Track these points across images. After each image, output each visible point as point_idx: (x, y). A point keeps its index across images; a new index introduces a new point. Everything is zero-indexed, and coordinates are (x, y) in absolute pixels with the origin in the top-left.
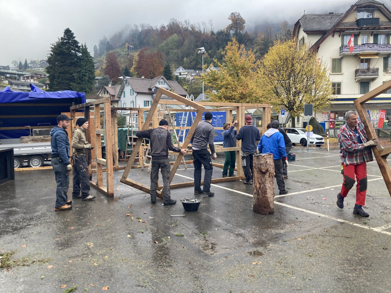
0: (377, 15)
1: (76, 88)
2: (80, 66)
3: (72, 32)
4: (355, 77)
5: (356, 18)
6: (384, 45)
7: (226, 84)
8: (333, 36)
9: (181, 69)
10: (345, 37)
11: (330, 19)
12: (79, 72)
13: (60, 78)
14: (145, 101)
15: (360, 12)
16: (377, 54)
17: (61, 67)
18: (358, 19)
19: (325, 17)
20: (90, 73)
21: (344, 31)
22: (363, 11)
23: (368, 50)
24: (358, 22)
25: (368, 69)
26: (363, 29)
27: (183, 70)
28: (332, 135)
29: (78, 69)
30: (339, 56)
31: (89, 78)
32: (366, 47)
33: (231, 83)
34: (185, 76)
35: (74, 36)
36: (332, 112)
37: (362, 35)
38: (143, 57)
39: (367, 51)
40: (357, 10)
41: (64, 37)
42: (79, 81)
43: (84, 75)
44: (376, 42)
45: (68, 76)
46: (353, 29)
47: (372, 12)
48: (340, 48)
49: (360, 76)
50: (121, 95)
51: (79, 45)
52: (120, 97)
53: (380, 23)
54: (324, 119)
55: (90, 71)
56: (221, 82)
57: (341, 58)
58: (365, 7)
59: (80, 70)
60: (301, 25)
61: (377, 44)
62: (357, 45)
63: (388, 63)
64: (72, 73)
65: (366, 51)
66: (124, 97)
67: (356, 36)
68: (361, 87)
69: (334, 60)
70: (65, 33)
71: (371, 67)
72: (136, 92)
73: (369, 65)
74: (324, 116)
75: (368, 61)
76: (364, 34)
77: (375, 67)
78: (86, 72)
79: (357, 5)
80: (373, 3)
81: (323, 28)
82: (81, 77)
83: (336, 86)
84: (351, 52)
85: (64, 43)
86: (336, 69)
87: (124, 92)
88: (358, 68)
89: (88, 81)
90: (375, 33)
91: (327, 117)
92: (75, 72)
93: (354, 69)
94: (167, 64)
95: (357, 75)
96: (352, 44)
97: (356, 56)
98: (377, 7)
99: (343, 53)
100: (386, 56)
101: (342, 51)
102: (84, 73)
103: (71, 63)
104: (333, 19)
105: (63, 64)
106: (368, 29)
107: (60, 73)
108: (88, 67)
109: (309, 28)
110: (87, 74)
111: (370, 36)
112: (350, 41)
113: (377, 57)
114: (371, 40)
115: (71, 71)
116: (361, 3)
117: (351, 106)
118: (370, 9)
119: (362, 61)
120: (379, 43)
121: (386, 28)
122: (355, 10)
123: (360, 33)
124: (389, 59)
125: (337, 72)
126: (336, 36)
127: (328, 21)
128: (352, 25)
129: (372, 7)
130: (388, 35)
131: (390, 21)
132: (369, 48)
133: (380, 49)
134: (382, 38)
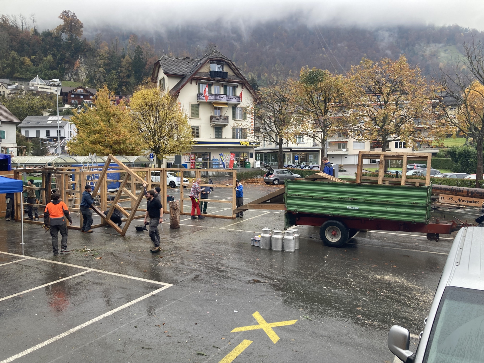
0: (226, 69)
4: (211, 122)
5: (210, 70)
6: (232, 96)
8: (191, 84)
10: (201, 85)
11: (187, 64)
15: (212, 64)
16: (227, 104)
18: (211, 70)
21: (200, 80)
22: (214, 63)
23: (220, 100)
24: (212, 73)
25: (221, 116)
26: (215, 80)
28: (193, 175)
30: (197, 102)
32: (218, 97)
36: (192, 153)
37: (215, 86)
44: (225, 94)
46: (208, 80)
47: (222, 66)
48: (197, 95)
49: (214, 122)
53: (229, 77)
54: (186, 160)
57: (199, 105)
58: (216, 61)
60: (161, 66)
61: (226, 95)
62: (211, 94)
63: (235, 112)
65: (218, 101)
67: (210, 86)
68: (216, 131)
69: (192, 106)
71: (223, 115)
73: (221, 113)
74: (185, 157)
75: (220, 109)
76: (216, 84)
77: (226, 115)
79: (210, 58)
80: (223, 58)
81: (181, 72)
83: (195, 129)
84: (206, 100)
86: (195, 114)
88: (212, 114)
90: (225, 84)
91: (188, 158)
93: (210, 115)
95: (212, 121)
96: (207, 94)
97: (210, 104)
98: (226, 62)
99: (200, 100)
100: (234, 106)
101: (199, 98)
104: (189, 64)
106: (219, 80)
111: (221, 87)
112: (205, 90)
113: (227, 106)
114: (222, 92)
116: (213, 57)
117: (208, 148)
118: (221, 63)
119: (215, 109)
120: (228, 94)
121: (233, 82)
122: (209, 62)
123: (213, 83)
124: (236, 108)
125: (195, 117)
126: (194, 83)
127: (185, 66)
128: (206, 75)
129: (222, 62)
130: (235, 88)
131: (236, 75)
132: (220, 98)
133: (229, 99)
134: (230, 90)
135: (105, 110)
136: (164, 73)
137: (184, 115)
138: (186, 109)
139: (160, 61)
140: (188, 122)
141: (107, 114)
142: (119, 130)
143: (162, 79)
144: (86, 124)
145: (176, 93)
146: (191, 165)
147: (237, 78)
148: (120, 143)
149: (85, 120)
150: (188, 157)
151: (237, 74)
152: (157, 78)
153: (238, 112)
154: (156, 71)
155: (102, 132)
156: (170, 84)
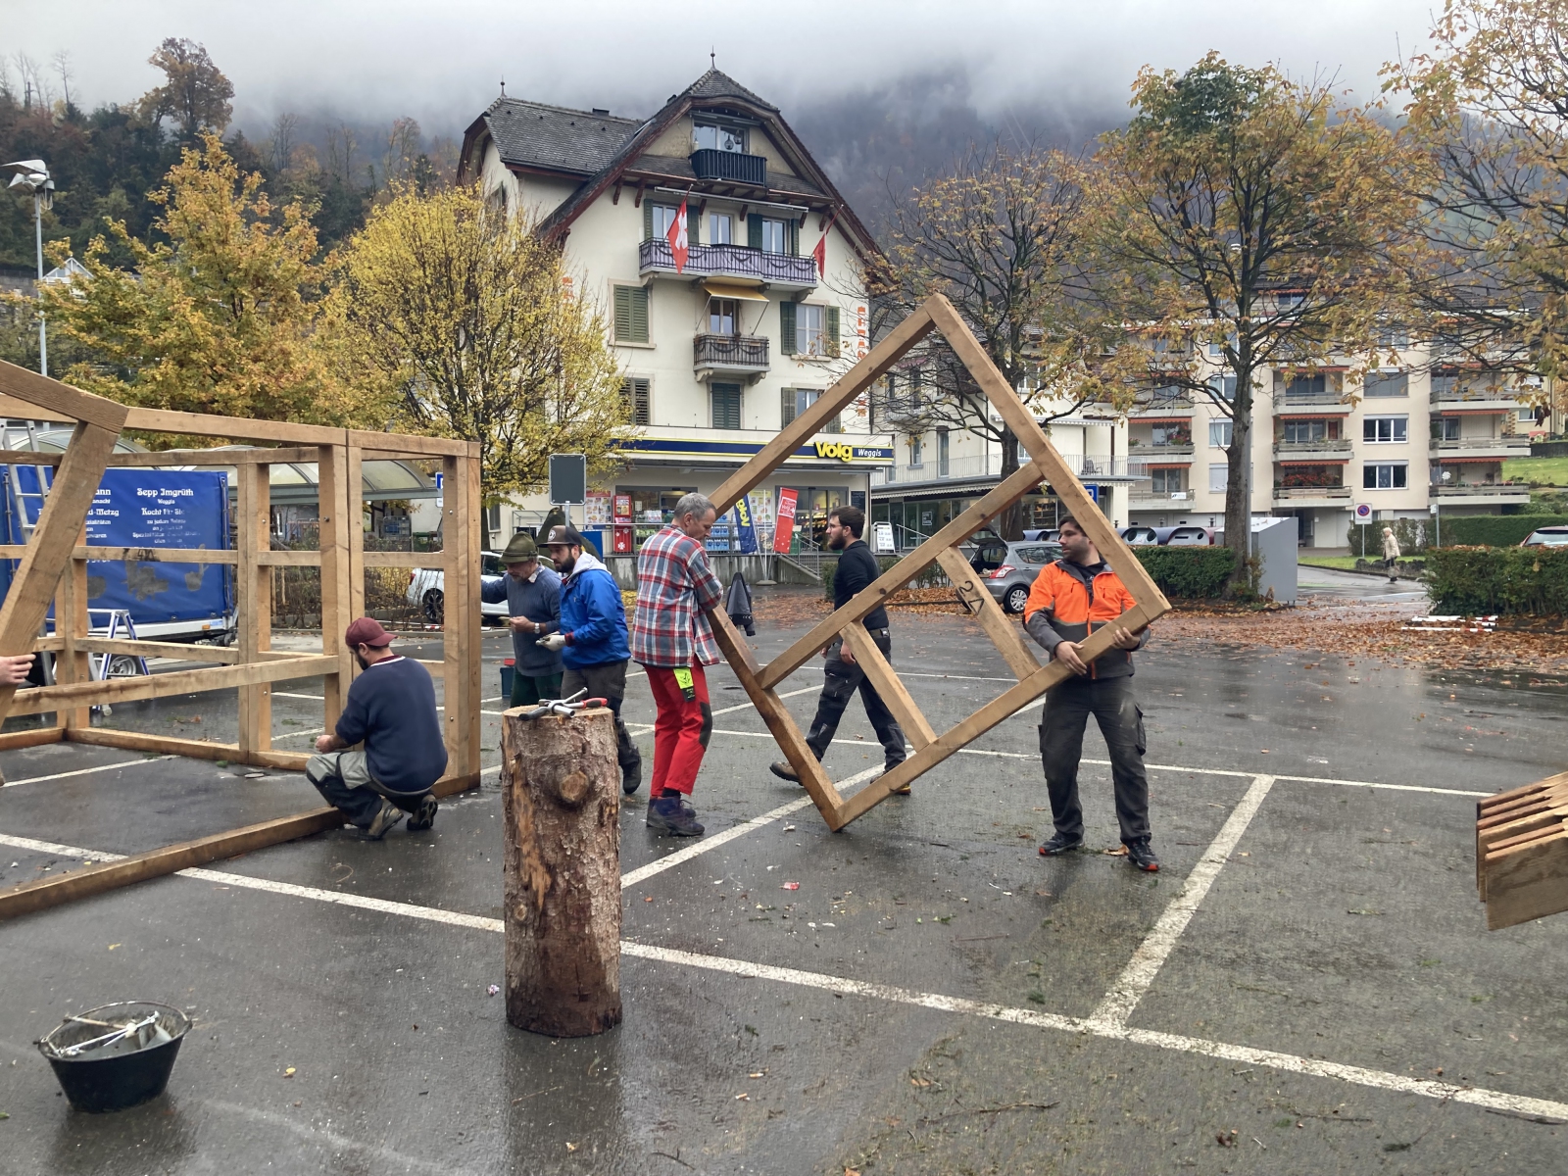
0: (757, 146)
4: (696, 363)
5: (691, 147)
6: (781, 256)
7: (182, 345)
8: (615, 202)
10: (656, 211)
11: (598, 135)
15: (701, 126)
16: (761, 289)
18: (697, 148)
19: (580, 124)
21: (651, 187)
22: (711, 123)
23: (734, 271)
24: (699, 160)
25: (736, 337)
26: (716, 188)
30: (638, 279)
32: (726, 259)
33: (207, 342)
36: (622, 491)
37: (712, 213)
39: (731, 274)
40: (694, 117)
44: (755, 245)
46: (684, 185)
47: (740, 132)
48: (641, 248)
49: (711, 360)
53: (768, 179)
54: (595, 518)
56: (155, 330)
57: (646, 289)
58: (719, 109)
60: (495, 137)
61: (760, 250)
62: (697, 244)
63: (794, 324)
65: (726, 273)
67: (695, 212)
68: (714, 401)
69: (621, 292)
71: (745, 332)
73: (736, 323)
74: (592, 505)
75: (733, 309)
76: (719, 208)
77: (758, 335)
79: (693, 98)
80: (746, 100)
81: (576, 163)
83: (633, 390)
84: (680, 269)
86: (631, 327)
88: (702, 331)
90: (752, 209)
91: (605, 509)
93: (691, 335)
95: (702, 356)
96: (682, 239)
97: (696, 287)
98: (758, 117)
99: (653, 268)
100: (787, 299)
101: (648, 259)
104: (608, 136)
106: (729, 191)
109: (523, 156)
111: (737, 219)
112: (673, 229)
113: (762, 299)
114: (742, 238)
116: (706, 92)
117: (687, 470)
118: (737, 120)
119: (715, 307)
120: (765, 248)
121: (786, 199)
122: (686, 114)
123: (704, 201)
124: (799, 309)
125: (632, 338)
126: (626, 202)
127: (591, 140)
128: (677, 169)
129: (741, 116)
130: (793, 225)
131: (799, 176)
132: (735, 264)
133: (771, 270)
134: (773, 235)
136: (504, 164)
139: (487, 119)
145: (556, 232)
146: (618, 540)
147: (802, 187)
150: (602, 505)
151: (802, 169)
153: (807, 323)
154: (475, 161)
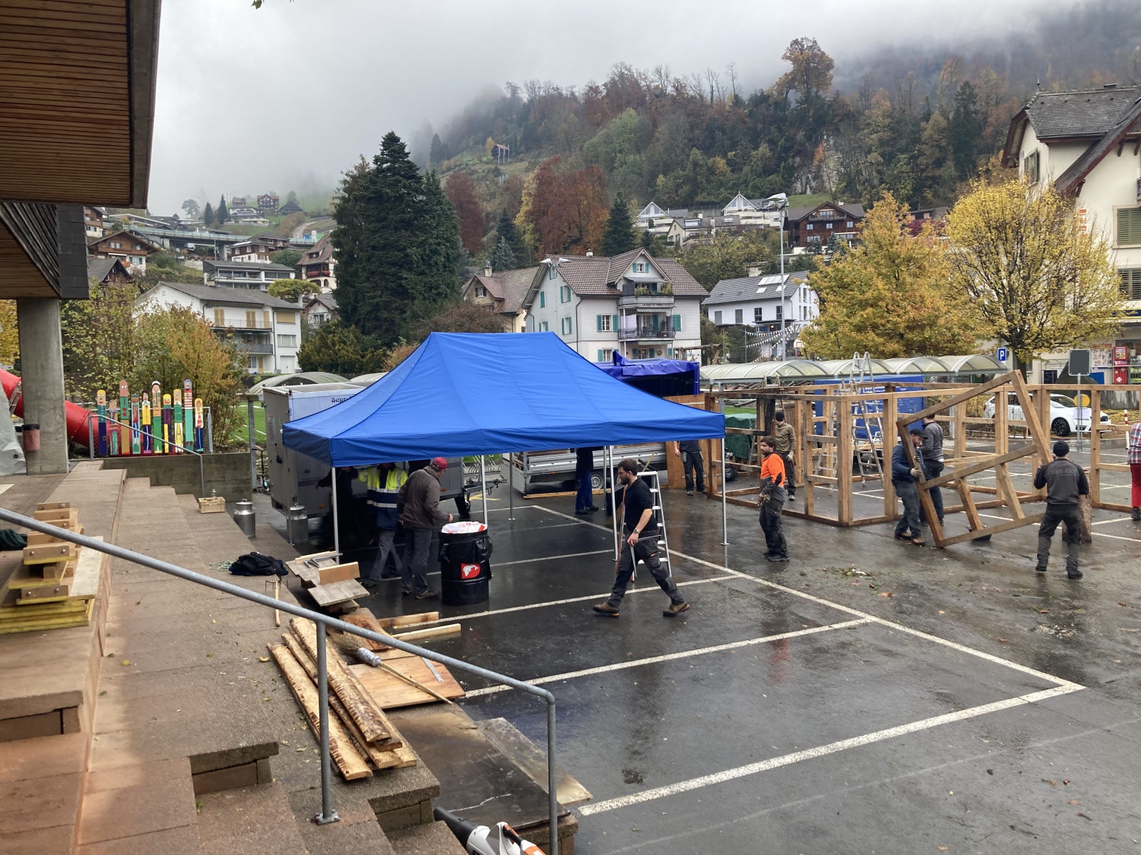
1: (416, 284)
2: (423, 229)
3: (401, 141)
7: (874, 299)
8: (1119, 154)
9: (652, 209)
11: (1109, 104)
12: (421, 245)
13: (373, 259)
14: (599, 317)
17: (375, 232)
19: (1094, 99)
20: (448, 244)
27: (656, 212)
28: (1122, 402)
29: (418, 237)
31: (448, 257)
33: (885, 296)
34: (666, 229)
35: (406, 150)
38: (550, 183)
41: (383, 154)
42: (423, 267)
43: (435, 252)
45: (396, 256)
48: (1138, 182)
50: (532, 301)
51: (420, 173)
52: (531, 306)
54: (1099, 362)
55: (447, 240)
59: (426, 240)
60: (1032, 120)
64: (405, 249)
66: (543, 306)
69: (1123, 213)
70: (384, 144)
72: (578, 295)
74: (1098, 354)
78: (439, 244)
81: (1090, 128)
82: (428, 256)
83: (1130, 276)
85: (383, 171)
86: (1130, 234)
87: (543, 294)
89: (445, 266)
91: (1107, 355)
92: (412, 244)
94: (619, 201)
102: (434, 247)
103: (402, 221)
104: (1115, 102)
105: (380, 225)
107: (374, 248)
108: (443, 231)
109: (1054, 132)
110: (442, 249)
115: (402, 243)
125: (1130, 244)
126: (1127, 153)
127: (1102, 109)
135: (888, 250)
136: (1038, 138)
137: (1097, 241)
138: (1102, 226)
139: (1027, 111)
140: (1108, 259)
141: (892, 259)
142: (921, 296)
143: (1031, 156)
144: (844, 286)
145: (1072, 185)
148: (922, 327)
149: (841, 278)
150: (1105, 353)
152: (1017, 155)
154: (1017, 138)
155: (880, 303)
156: (1055, 165)
